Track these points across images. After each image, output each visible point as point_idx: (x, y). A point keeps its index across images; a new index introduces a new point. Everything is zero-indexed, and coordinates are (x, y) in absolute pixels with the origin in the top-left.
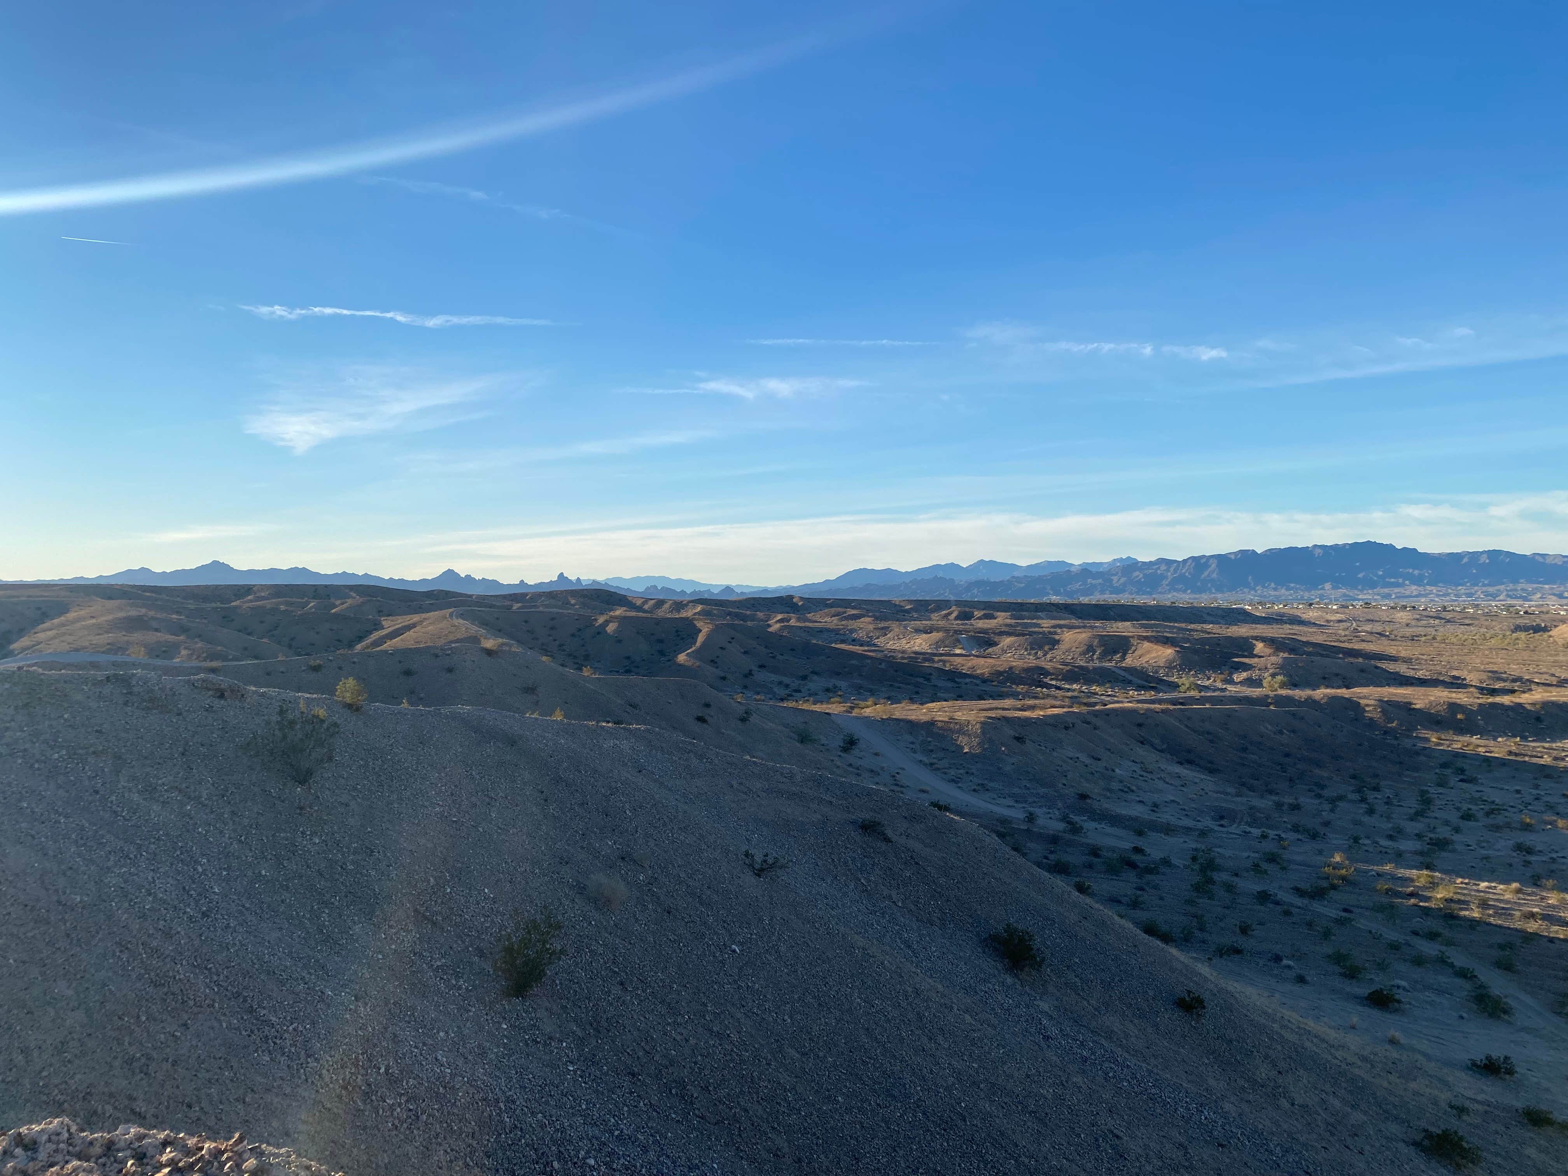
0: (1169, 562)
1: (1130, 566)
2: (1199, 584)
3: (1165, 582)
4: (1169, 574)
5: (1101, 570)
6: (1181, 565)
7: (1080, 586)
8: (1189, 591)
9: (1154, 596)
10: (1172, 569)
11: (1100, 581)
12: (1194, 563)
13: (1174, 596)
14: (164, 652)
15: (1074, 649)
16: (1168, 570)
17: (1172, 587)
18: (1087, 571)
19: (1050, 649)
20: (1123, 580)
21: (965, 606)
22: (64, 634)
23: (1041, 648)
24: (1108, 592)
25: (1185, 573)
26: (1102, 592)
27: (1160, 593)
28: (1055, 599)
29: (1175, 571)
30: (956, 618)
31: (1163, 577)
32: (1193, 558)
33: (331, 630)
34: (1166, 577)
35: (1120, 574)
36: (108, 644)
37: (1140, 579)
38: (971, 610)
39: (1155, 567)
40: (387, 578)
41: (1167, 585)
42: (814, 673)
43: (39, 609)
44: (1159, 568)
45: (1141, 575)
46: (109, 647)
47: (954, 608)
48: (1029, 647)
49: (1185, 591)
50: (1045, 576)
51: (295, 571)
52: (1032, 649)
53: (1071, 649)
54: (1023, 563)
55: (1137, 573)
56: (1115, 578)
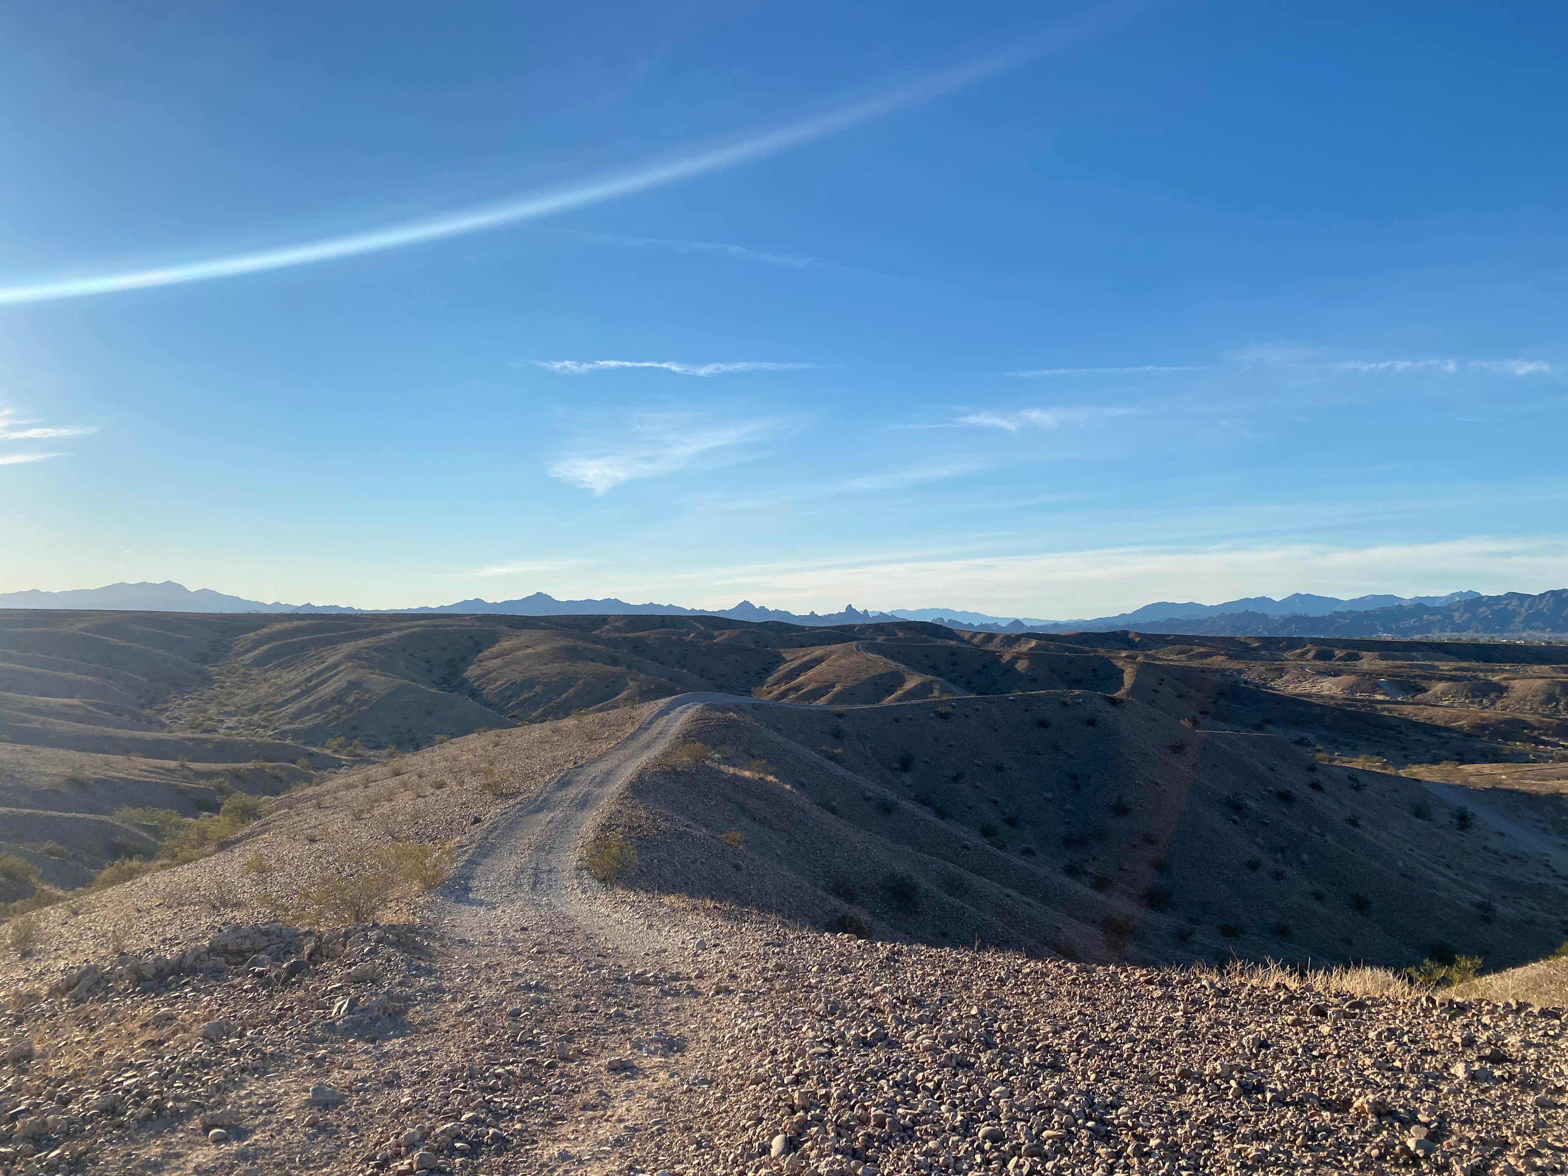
0: (1523, 598)
1: (1473, 602)
2: (1560, 621)
3: (1517, 620)
4: (1523, 610)
5: (1437, 605)
6: (1538, 601)
7: (1415, 622)
8: (1548, 630)
9: (1505, 634)
10: (1526, 604)
11: (1439, 617)
12: (1553, 599)
13: (1530, 635)
14: (613, 682)
15: (1530, 697)
16: (1521, 606)
17: (1528, 623)
18: (1420, 607)
19: (1498, 697)
20: (1466, 616)
21: (1322, 644)
22: (511, 663)
23: (1485, 695)
24: (1448, 629)
25: (1542, 609)
26: (1442, 630)
27: (1513, 631)
28: (1386, 636)
29: (1530, 607)
30: (1316, 657)
31: (1515, 613)
32: (1552, 592)
33: (737, 661)
34: (1519, 614)
35: (1462, 610)
36: (559, 674)
37: (1487, 616)
38: (1331, 648)
39: (1506, 602)
40: (689, 609)
41: (1521, 622)
42: (1268, 722)
43: (472, 638)
44: (1509, 604)
45: (1489, 612)
46: (560, 676)
47: (1309, 646)
48: (1470, 695)
49: (1543, 630)
50: (1373, 611)
51: (607, 601)
52: (1474, 696)
53: (1526, 697)
54: (1345, 597)
55: (1484, 609)
56: (1457, 615)
